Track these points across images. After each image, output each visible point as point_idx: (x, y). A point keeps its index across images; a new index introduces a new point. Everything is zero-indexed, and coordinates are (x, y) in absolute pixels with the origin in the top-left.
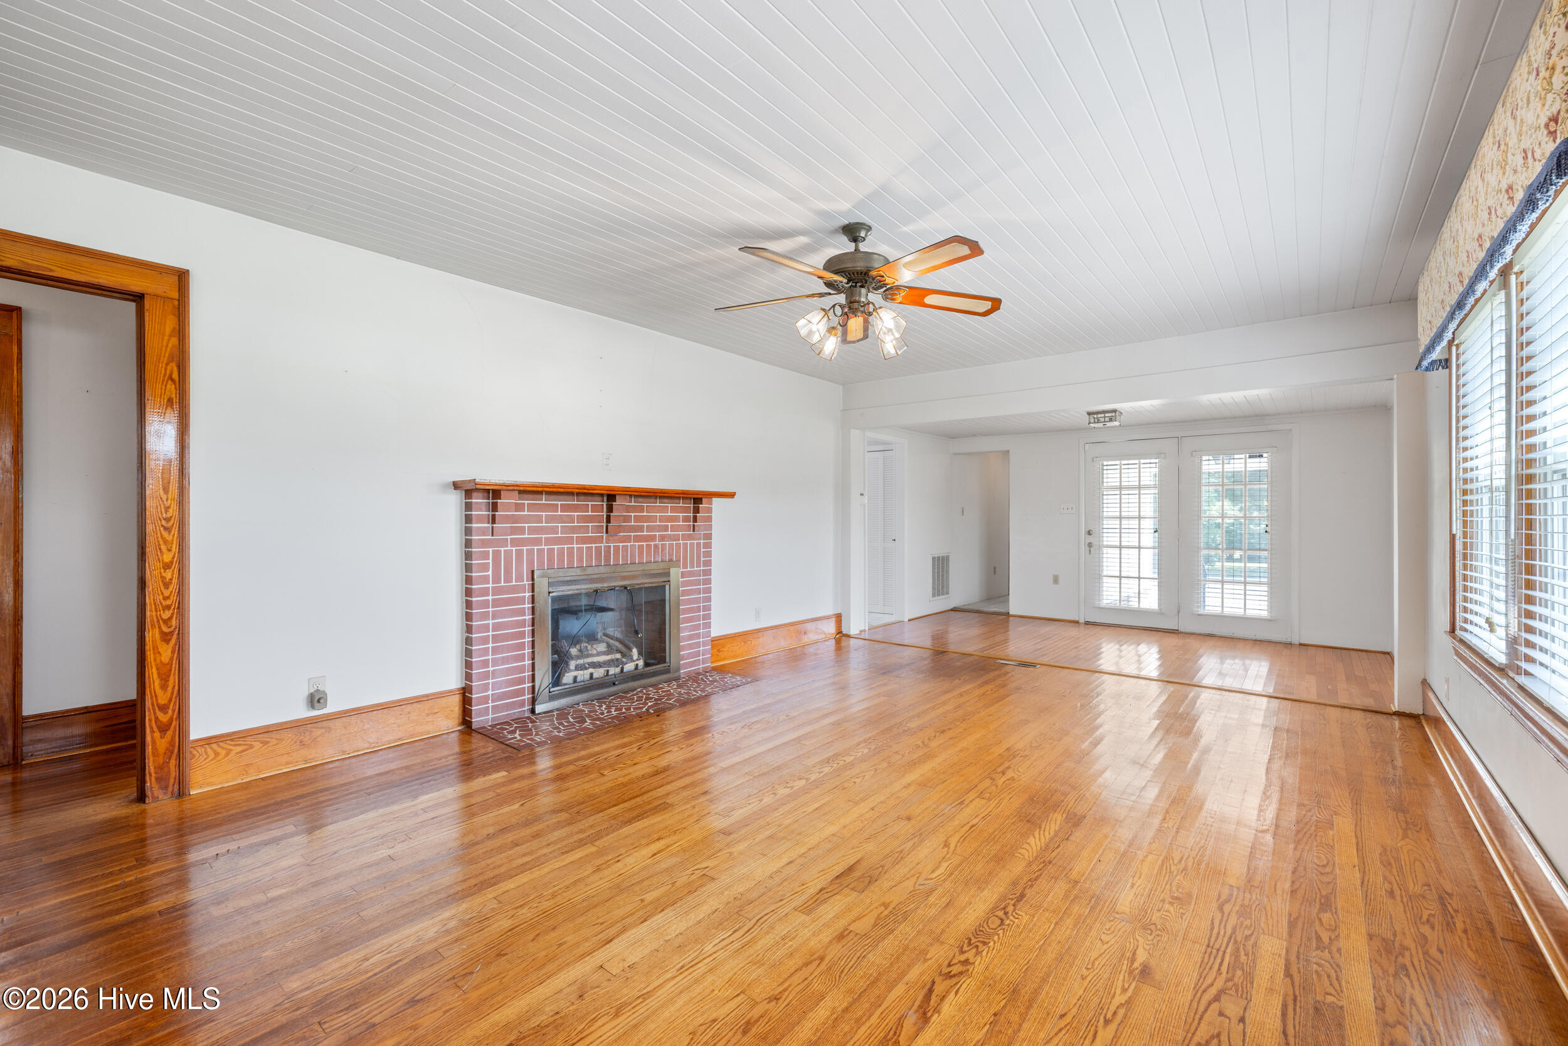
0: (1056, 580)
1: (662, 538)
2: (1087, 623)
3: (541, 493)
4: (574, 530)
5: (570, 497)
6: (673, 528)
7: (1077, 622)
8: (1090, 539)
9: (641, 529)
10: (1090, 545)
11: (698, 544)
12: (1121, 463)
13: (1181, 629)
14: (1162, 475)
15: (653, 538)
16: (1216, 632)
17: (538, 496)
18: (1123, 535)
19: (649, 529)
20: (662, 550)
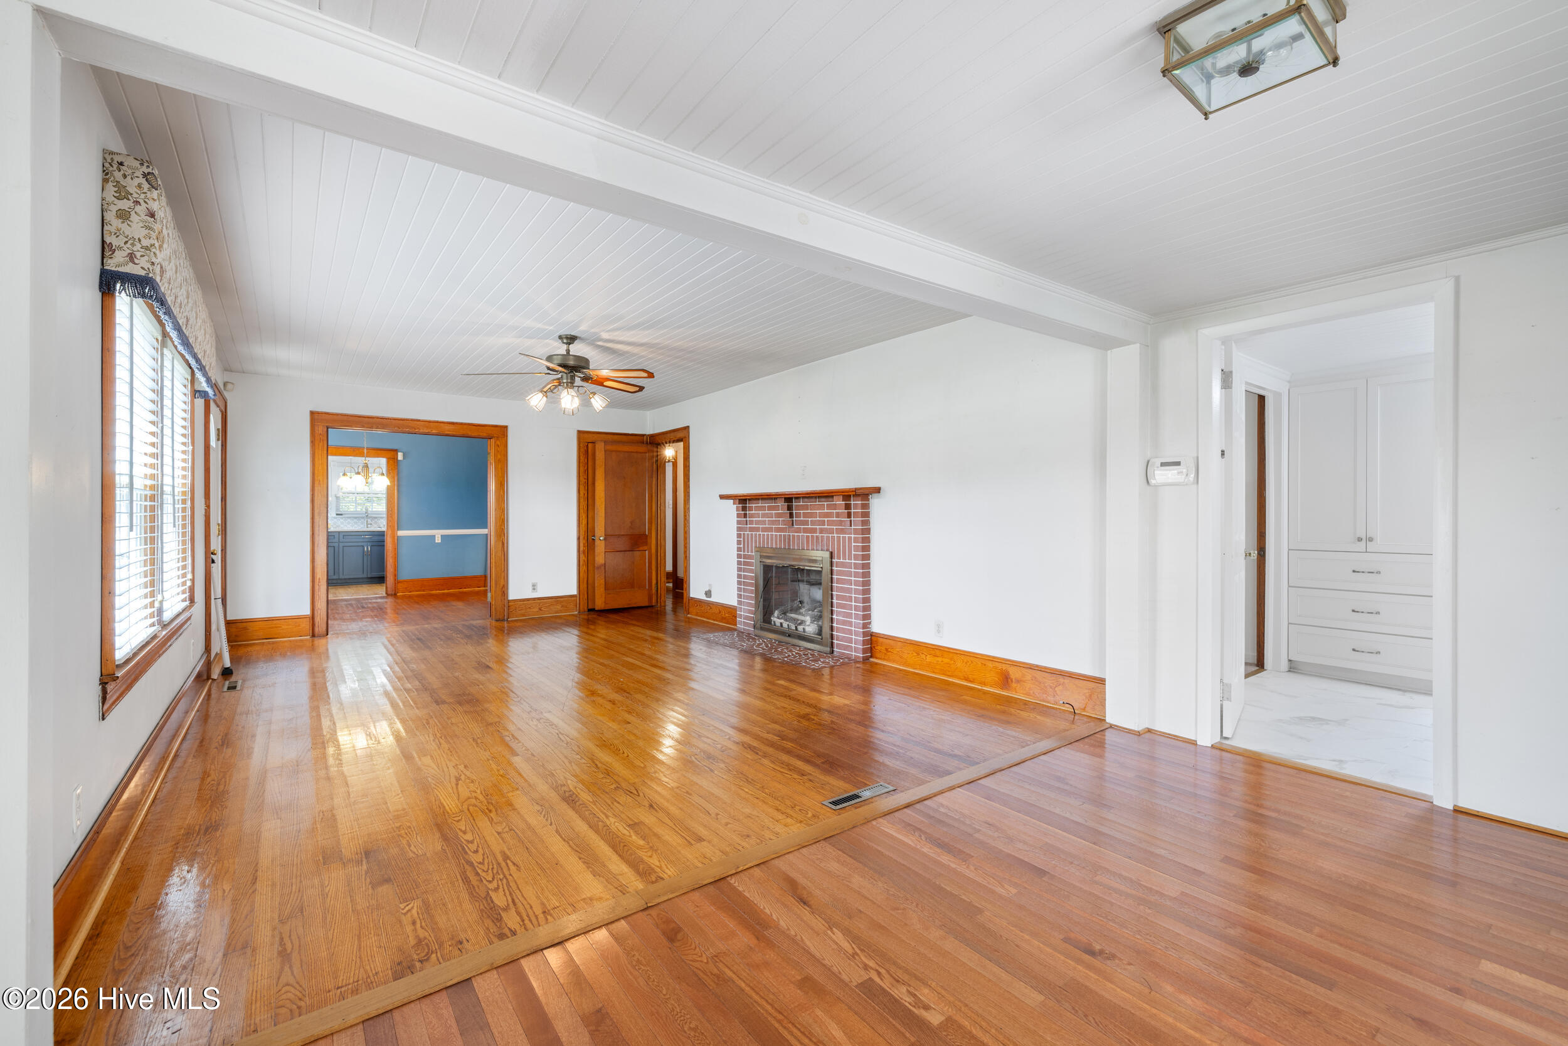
1: (822, 531)
3: (758, 499)
4: (773, 522)
5: (770, 501)
6: (829, 523)
9: (806, 523)
11: (850, 538)
15: (814, 531)
17: (757, 501)
19: (813, 523)
20: (822, 541)
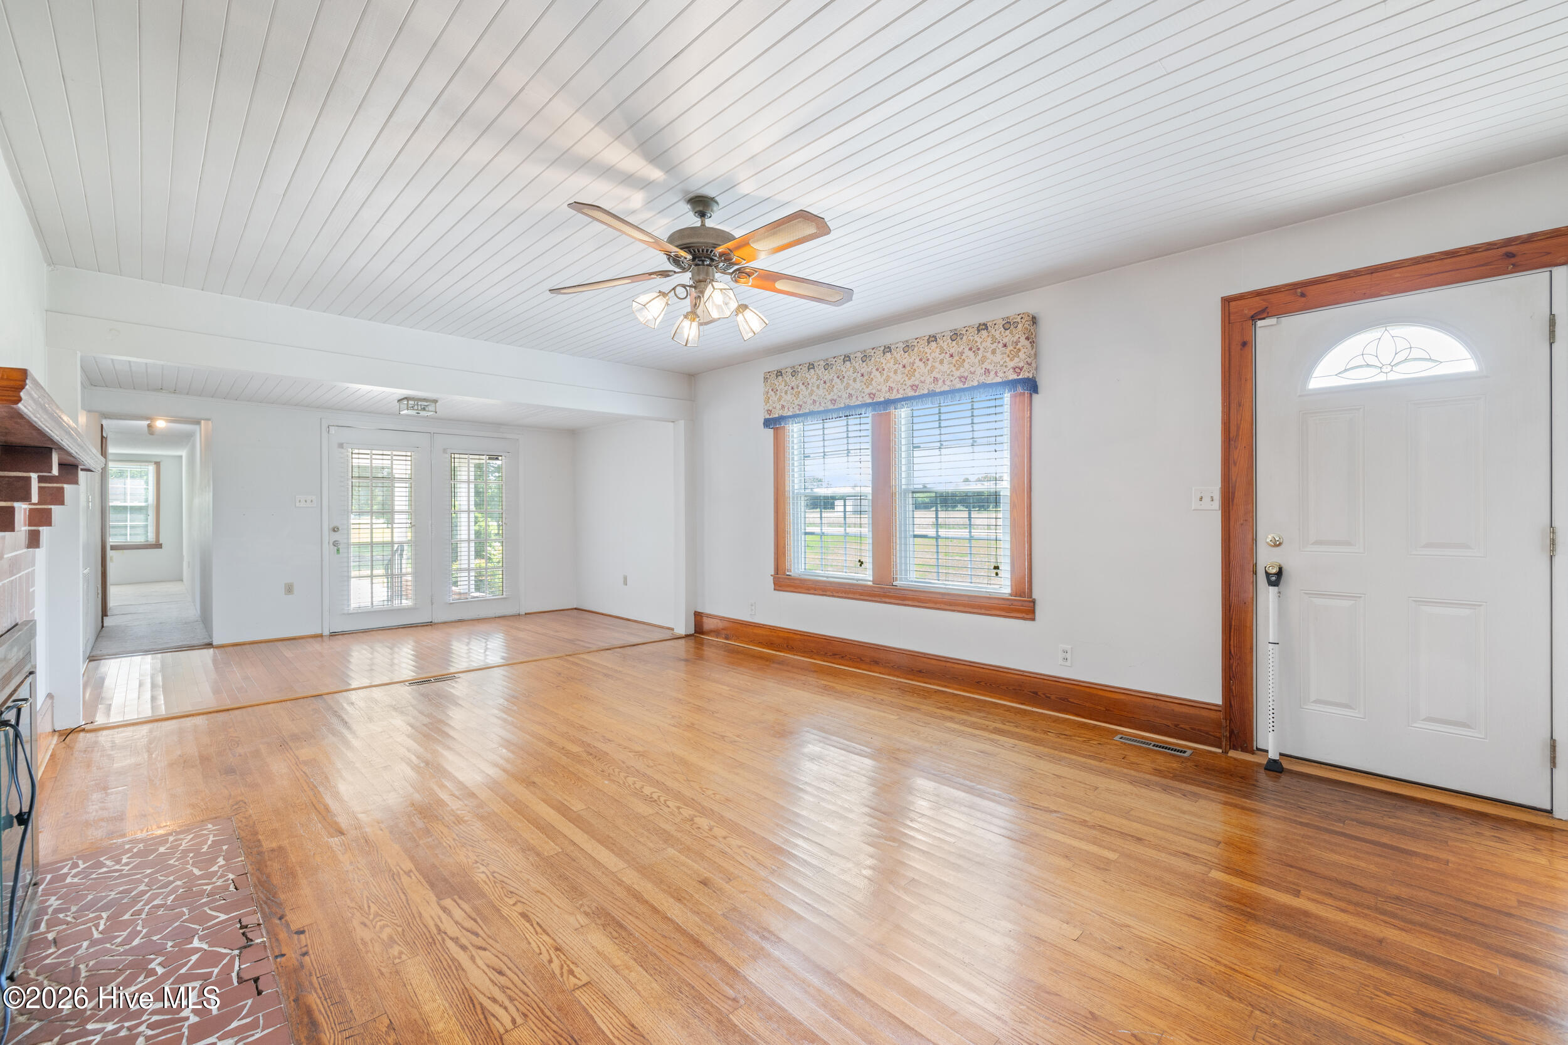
0: (289, 589)
2: (333, 635)
7: (321, 636)
8: (336, 536)
10: (335, 544)
12: (371, 453)
13: (436, 621)
14: (416, 467)
16: (465, 617)
18: (374, 531)
